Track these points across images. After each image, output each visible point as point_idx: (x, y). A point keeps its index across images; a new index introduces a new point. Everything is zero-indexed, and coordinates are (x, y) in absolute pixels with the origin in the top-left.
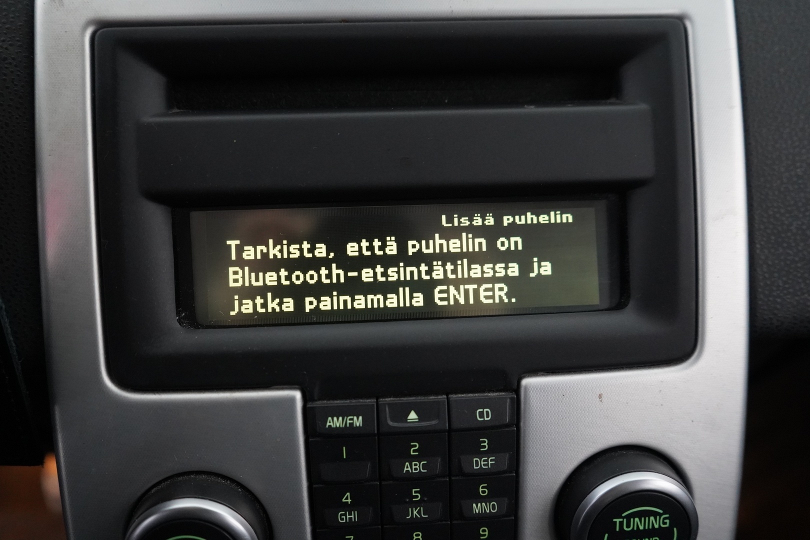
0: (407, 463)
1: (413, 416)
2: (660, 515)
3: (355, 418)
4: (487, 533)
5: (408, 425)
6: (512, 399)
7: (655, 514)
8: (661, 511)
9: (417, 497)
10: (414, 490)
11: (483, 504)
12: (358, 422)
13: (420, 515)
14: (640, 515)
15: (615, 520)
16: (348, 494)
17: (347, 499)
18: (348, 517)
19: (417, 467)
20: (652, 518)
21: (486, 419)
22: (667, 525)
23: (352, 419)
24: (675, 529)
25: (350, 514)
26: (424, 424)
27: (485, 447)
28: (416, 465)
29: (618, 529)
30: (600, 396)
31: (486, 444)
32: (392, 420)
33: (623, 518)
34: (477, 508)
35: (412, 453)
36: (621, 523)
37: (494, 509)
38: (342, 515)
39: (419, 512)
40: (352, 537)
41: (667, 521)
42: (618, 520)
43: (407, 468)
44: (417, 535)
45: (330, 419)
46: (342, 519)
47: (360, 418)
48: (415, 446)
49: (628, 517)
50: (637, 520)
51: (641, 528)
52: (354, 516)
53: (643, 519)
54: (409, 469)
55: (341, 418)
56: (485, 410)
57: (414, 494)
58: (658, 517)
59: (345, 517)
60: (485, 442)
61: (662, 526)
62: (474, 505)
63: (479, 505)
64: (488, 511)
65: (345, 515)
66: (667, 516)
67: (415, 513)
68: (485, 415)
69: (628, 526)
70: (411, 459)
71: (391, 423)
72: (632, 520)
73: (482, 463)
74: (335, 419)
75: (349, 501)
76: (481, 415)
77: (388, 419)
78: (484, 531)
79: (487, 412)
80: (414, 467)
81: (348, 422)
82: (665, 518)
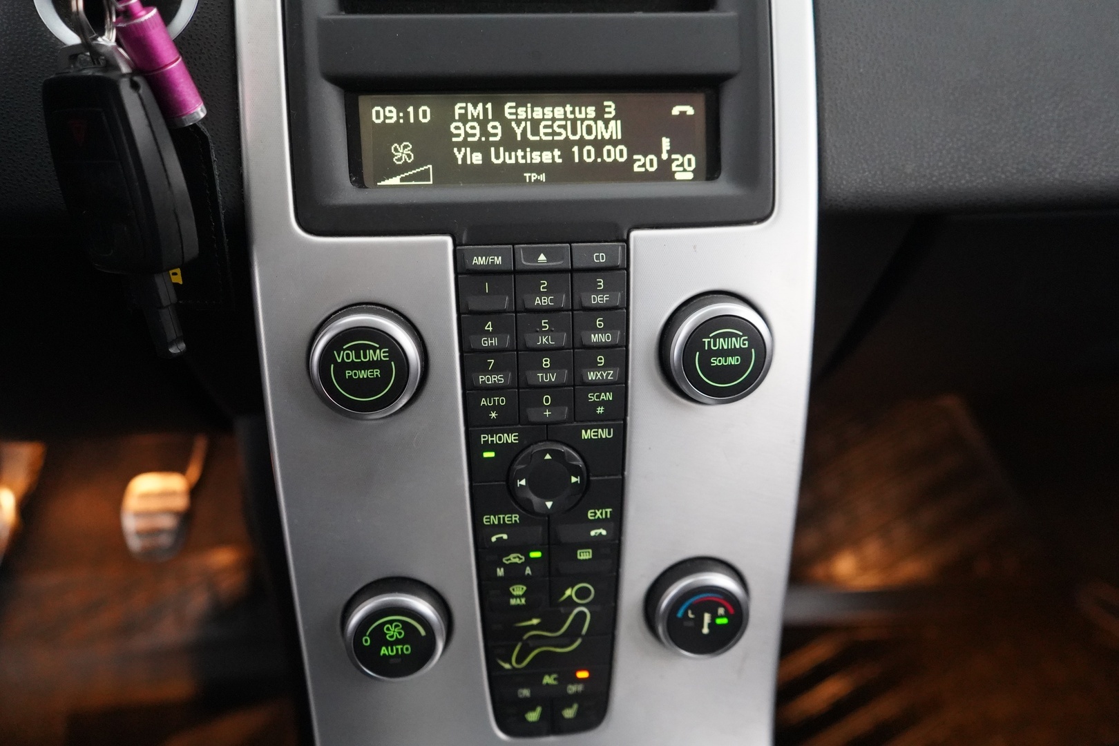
0: (538, 298)
1: (542, 258)
2: (741, 337)
3: (496, 258)
4: (603, 361)
5: (539, 264)
6: (623, 247)
7: (736, 336)
8: (741, 334)
9: (546, 327)
10: (543, 321)
11: (600, 335)
12: (498, 260)
13: (548, 342)
14: (724, 336)
15: (704, 340)
16: (490, 323)
17: (489, 327)
18: (490, 342)
19: (546, 301)
20: (734, 339)
21: (601, 261)
22: (746, 346)
23: (494, 259)
24: (753, 350)
25: (491, 340)
26: (551, 264)
27: (600, 286)
28: (544, 299)
29: (706, 348)
30: (695, 247)
31: (601, 284)
32: (525, 261)
33: (711, 338)
34: (595, 338)
35: (542, 290)
36: (709, 342)
37: (608, 338)
38: (484, 340)
39: (547, 340)
40: (493, 361)
41: (746, 342)
42: (706, 340)
43: (537, 301)
44: (545, 361)
45: (475, 258)
46: (485, 344)
47: (500, 258)
48: (544, 284)
49: (715, 337)
50: (722, 340)
51: (725, 347)
52: (494, 342)
53: (726, 339)
54: (539, 302)
55: (484, 258)
56: (601, 254)
57: (543, 325)
58: (739, 338)
59: (487, 342)
60: (601, 282)
61: (743, 346)
62: (593, 335)
63: (597, 335)
64: (604, 341)
65: (487, 340)
66: (746, 338)
67: (544, 340)
68: (600, 258)
69: (715, 346)
70: (541, 294)
71: (525, 263)
72: (718, 340)
73: (598, 299)
74: (480, 258)
75: (491, 329)
76: (598, 257)
77: (522, 259)
78: (601, 359)
79: (602, 256)
80: (543, 301)
81: (490, 260)
82: (744, 340)
